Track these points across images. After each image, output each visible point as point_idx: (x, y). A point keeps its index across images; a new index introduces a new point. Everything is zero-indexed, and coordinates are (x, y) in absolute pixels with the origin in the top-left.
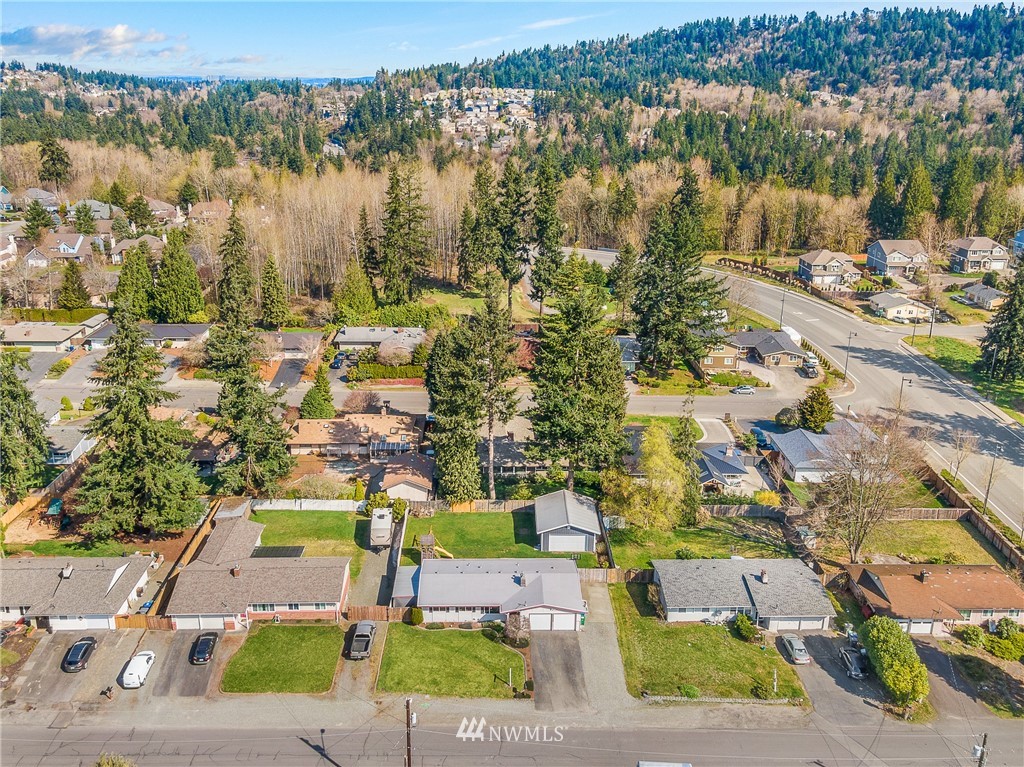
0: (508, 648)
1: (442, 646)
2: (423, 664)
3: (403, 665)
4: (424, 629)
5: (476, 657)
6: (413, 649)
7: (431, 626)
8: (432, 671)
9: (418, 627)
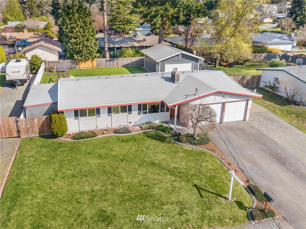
0: (188, 147)
1: (100, 156)
2: (76, 187)
3: (41, 195)
4: (69, 140)
5: (153, 164)
6: (56, 167)
7: (79, 136)
8: (93, 196)
9: (61, 139)
